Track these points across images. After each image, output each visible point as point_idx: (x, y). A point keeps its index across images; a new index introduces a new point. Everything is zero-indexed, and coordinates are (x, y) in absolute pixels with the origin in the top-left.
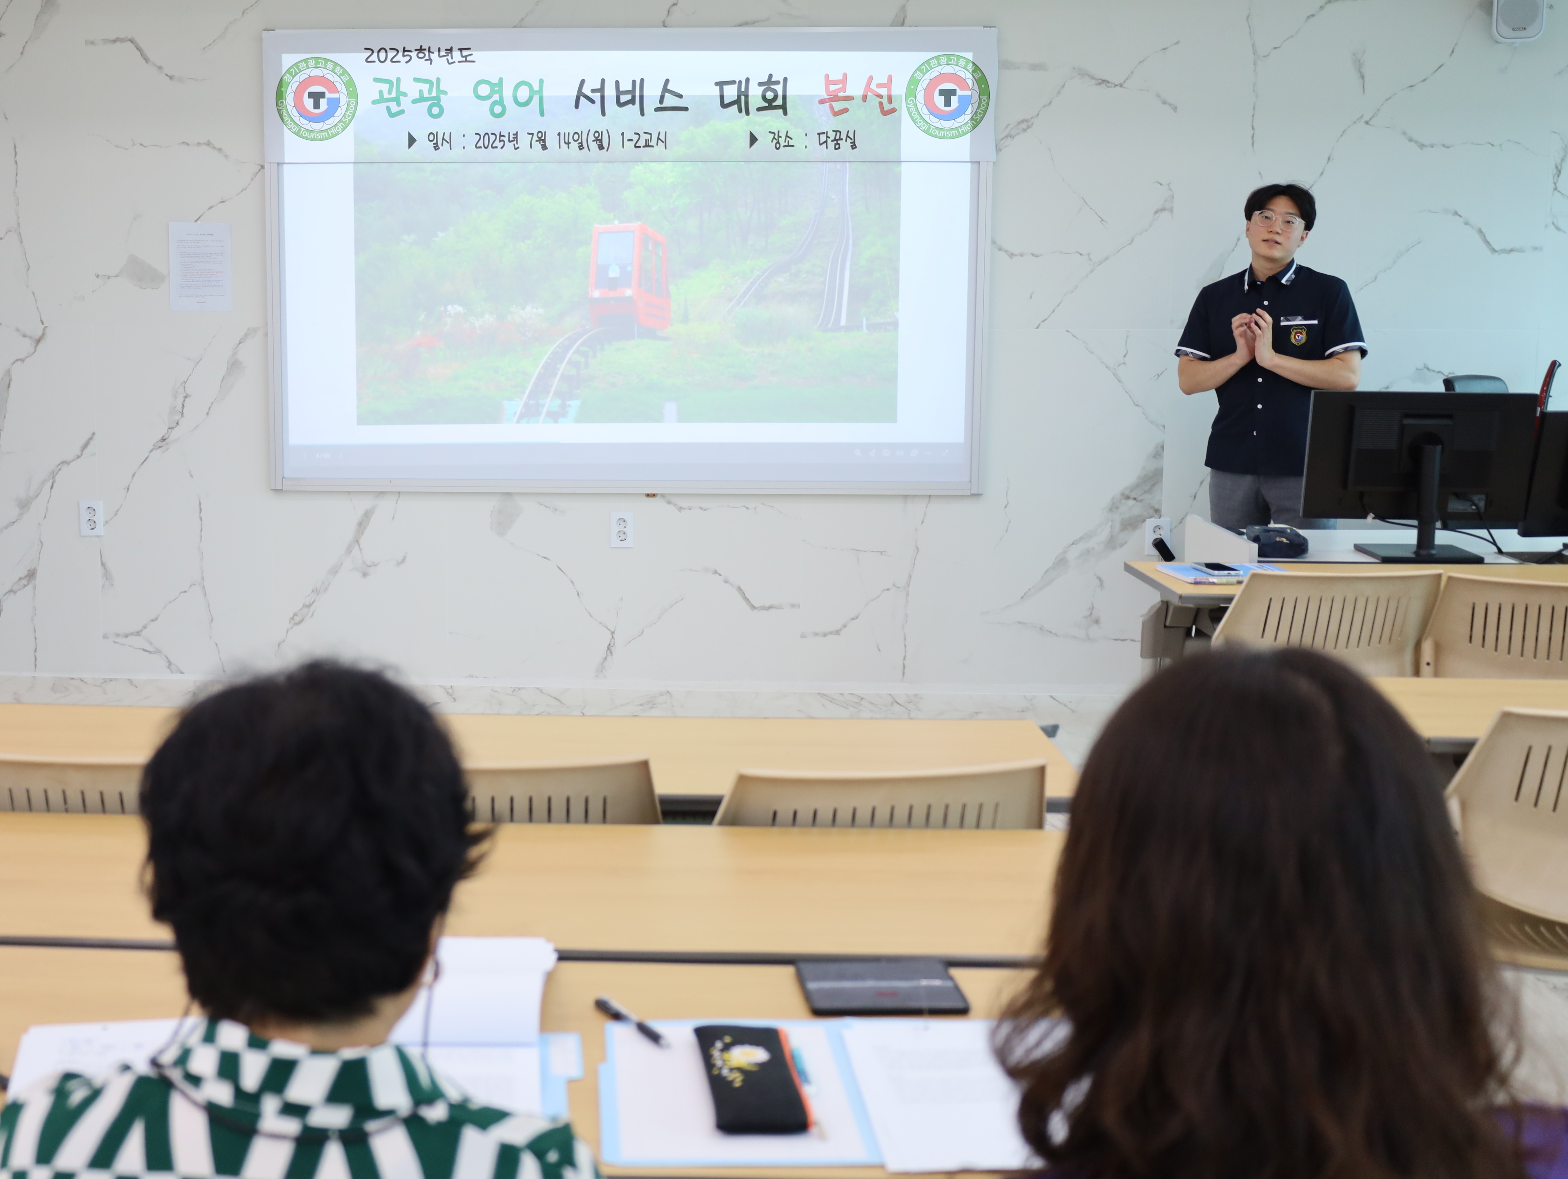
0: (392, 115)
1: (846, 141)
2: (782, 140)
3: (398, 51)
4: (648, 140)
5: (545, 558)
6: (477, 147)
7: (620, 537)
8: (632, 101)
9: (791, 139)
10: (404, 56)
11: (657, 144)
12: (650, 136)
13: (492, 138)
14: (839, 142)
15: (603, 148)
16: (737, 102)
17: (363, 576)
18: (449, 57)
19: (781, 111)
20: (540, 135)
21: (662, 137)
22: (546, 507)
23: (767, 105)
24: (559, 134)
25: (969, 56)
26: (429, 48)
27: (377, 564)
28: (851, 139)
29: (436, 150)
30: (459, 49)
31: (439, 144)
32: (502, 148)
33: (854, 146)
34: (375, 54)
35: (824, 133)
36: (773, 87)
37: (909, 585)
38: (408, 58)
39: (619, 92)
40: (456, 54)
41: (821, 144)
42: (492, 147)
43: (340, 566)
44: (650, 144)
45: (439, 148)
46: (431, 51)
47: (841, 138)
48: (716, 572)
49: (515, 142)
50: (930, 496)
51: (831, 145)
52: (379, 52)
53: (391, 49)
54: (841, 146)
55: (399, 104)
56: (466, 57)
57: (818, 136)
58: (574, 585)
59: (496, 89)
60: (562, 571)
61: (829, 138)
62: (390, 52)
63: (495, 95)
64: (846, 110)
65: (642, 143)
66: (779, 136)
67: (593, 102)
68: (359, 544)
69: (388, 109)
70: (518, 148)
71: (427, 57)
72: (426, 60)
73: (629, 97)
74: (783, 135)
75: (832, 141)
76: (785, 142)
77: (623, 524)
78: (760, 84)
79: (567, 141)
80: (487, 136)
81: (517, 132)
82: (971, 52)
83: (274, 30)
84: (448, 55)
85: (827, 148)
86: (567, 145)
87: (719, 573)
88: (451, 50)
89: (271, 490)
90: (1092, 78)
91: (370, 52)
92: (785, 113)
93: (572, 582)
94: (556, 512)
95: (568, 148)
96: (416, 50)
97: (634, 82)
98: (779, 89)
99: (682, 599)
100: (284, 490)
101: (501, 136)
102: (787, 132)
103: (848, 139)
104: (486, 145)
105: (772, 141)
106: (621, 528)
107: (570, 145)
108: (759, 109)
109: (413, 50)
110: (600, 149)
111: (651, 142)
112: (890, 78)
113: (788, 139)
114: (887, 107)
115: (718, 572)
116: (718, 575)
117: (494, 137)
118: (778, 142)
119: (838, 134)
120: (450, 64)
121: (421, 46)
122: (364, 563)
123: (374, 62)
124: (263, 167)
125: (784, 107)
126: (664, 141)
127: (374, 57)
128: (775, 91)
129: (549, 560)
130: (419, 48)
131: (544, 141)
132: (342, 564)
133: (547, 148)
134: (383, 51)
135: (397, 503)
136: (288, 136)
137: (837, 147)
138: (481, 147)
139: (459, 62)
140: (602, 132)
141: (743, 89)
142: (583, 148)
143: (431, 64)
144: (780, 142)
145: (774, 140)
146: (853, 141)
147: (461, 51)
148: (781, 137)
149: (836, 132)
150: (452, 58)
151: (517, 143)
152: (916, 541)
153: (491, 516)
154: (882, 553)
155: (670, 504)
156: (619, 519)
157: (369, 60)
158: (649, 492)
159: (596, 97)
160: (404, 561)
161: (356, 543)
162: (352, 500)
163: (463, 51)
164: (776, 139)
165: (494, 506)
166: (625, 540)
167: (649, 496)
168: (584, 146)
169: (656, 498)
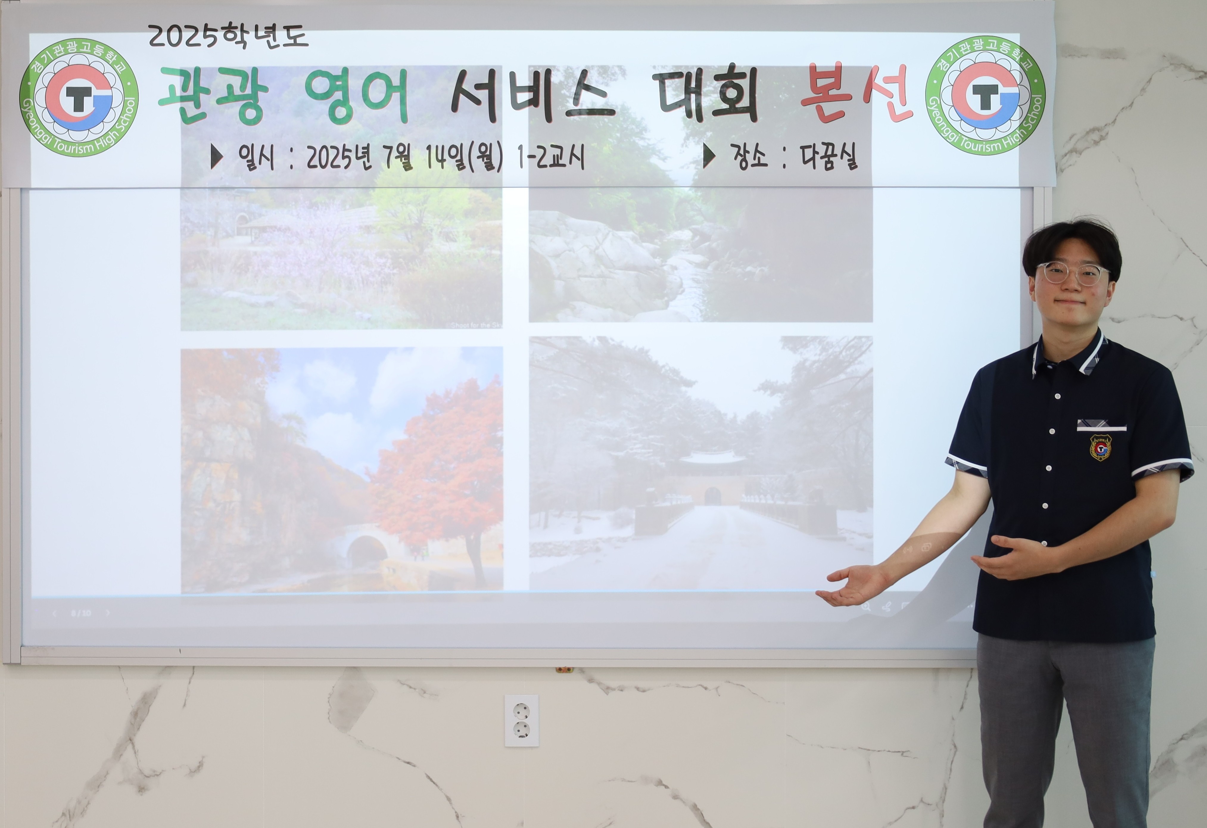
0: (188, 121)
1: (842, 158)
2: (750, 157)
3: (197, 30)
4: (558, 155)
5: (408, 763)
6: (310, 166)
7: (519, 731)
8: (534, 101)
9: (763, 155)
10: (205, 37)
11: (571, 163)
12: (559, 150)
13: (332, 153)
14: (832, 159)
15: (493, 168)
16: (685, 103)
17: (139, 791)
18: (271, 39)
19: (748, 115)
20: (401, 149)
21: (578, 152)
22: (410, 687)
23: (725, 106)
24: (429, 148)
25: (1015, 38)
26: (242, 25)
27: (160, 774)
28: (849, 155)
29: (251, 170)
30: (285, 27)
31: (255, 162)
32: (346, 167)
33: (853, 165)
34: (164, 34)
35: (809, 147)
36: (736, 81)
37: (944, 801)
38: (211, 40)
39: (515, 89)
40: (281, 35)
41: (805, 162)
42: (333, 166)
43: (105, 777)
44: (561, 162)
45: (255, 168)
46: (245, 29)
47: (835, 153)
48: (660, 783)
49: (365, 159)
51: (820, 163)
52: (169, 31)
53: (186, 27)
54: (834, 165)
55: (198, 105)
56: (295, 38)
57: (801, 150)
58: (451, 803)
59: (338, 83)
60: (434, 783)
61: (818, 153)
62: (184, 31)
63: (336, 92)
64: (840, 115)
65: (548, 160)
66: (746, 151)
67: (478, 102)
68: (133, 744)
69: (183, 111)
70: (370, 167)
71: (239, 39)
72: (237, 43)
73: (529, 95)
74: (751, 148)
75: (822, 158)
76: (754, 159)
77: (523, 712)
78: (717, 78)
79: (440, 158)
80: (324, 150)
81: (368, 145)
82: (1018, 32)
84: (269, 36)
85: (814, 168)
86: (440, 164)
87: (666, 784)
88: (272, 29)
89: (4, 664)
90: (1191, 69)
91: (155, 32)
92: (754, 118)
93: (449, 799)
94: (425, 695)
95: (443, 167)
96: (223, 28)
97: (536, 74)
98: (745, 83)
99: (611, 824)
100: (22, 664)
101: (345, 150)
102: (757, 144)
103: (845, 155)
104: (323, 163)
105: (736, 159)
106: (521, 718)
107: (445, 163)
108: (717, 113)
109: (219, 28)
110: (488, 170)
111: (561, 159)
112: (903, 68)
113: (758, 155)
114: (900, 110)
115: (664, 783)
116: (664, 787)
117: (335, 151)
118: (744, 160)
119: (830, 147)
120: (271, 47)
121: (231, 23)
122: (141, 772)
123: (163, 45)
124: (2, 195)
125: (752, 110)
126: (580, 158)
127: (163, 38)
128: (740, 89)
129: (414, 766)
130: (227, 25)
131: (407, 157)
132: (107, 773)
133: (411, 168)
134: (175, 29)
135: (190, 683)
136: (37, 150)
137: (828, 165)
138: (315, 166)
139: (285, 45)
140: (491, 144)
142: (464, 168)
143: (244, 48)
144: (747, 159)
145: (739, 156)
146: (852, 157)
147: (288, 31)
148: (748, 152)
149: (827, 145)
150: (275, 40)
151: (368, 161)
152: (953, 735)
153: (329, 702)
154: (903, 752)
155: (592, 682)
156: (518, 705)
157: (155, 42)
158: (562, 666)
159: (483, 95)
160: (200, 768)
161: (130, 741)
162: (123, 679)
163: (290, 29)
164: (741, 155)
165: (333, 687)
166: (527, 735)
167: (562, 671)
168: (465, 165)
169: (572, 673)
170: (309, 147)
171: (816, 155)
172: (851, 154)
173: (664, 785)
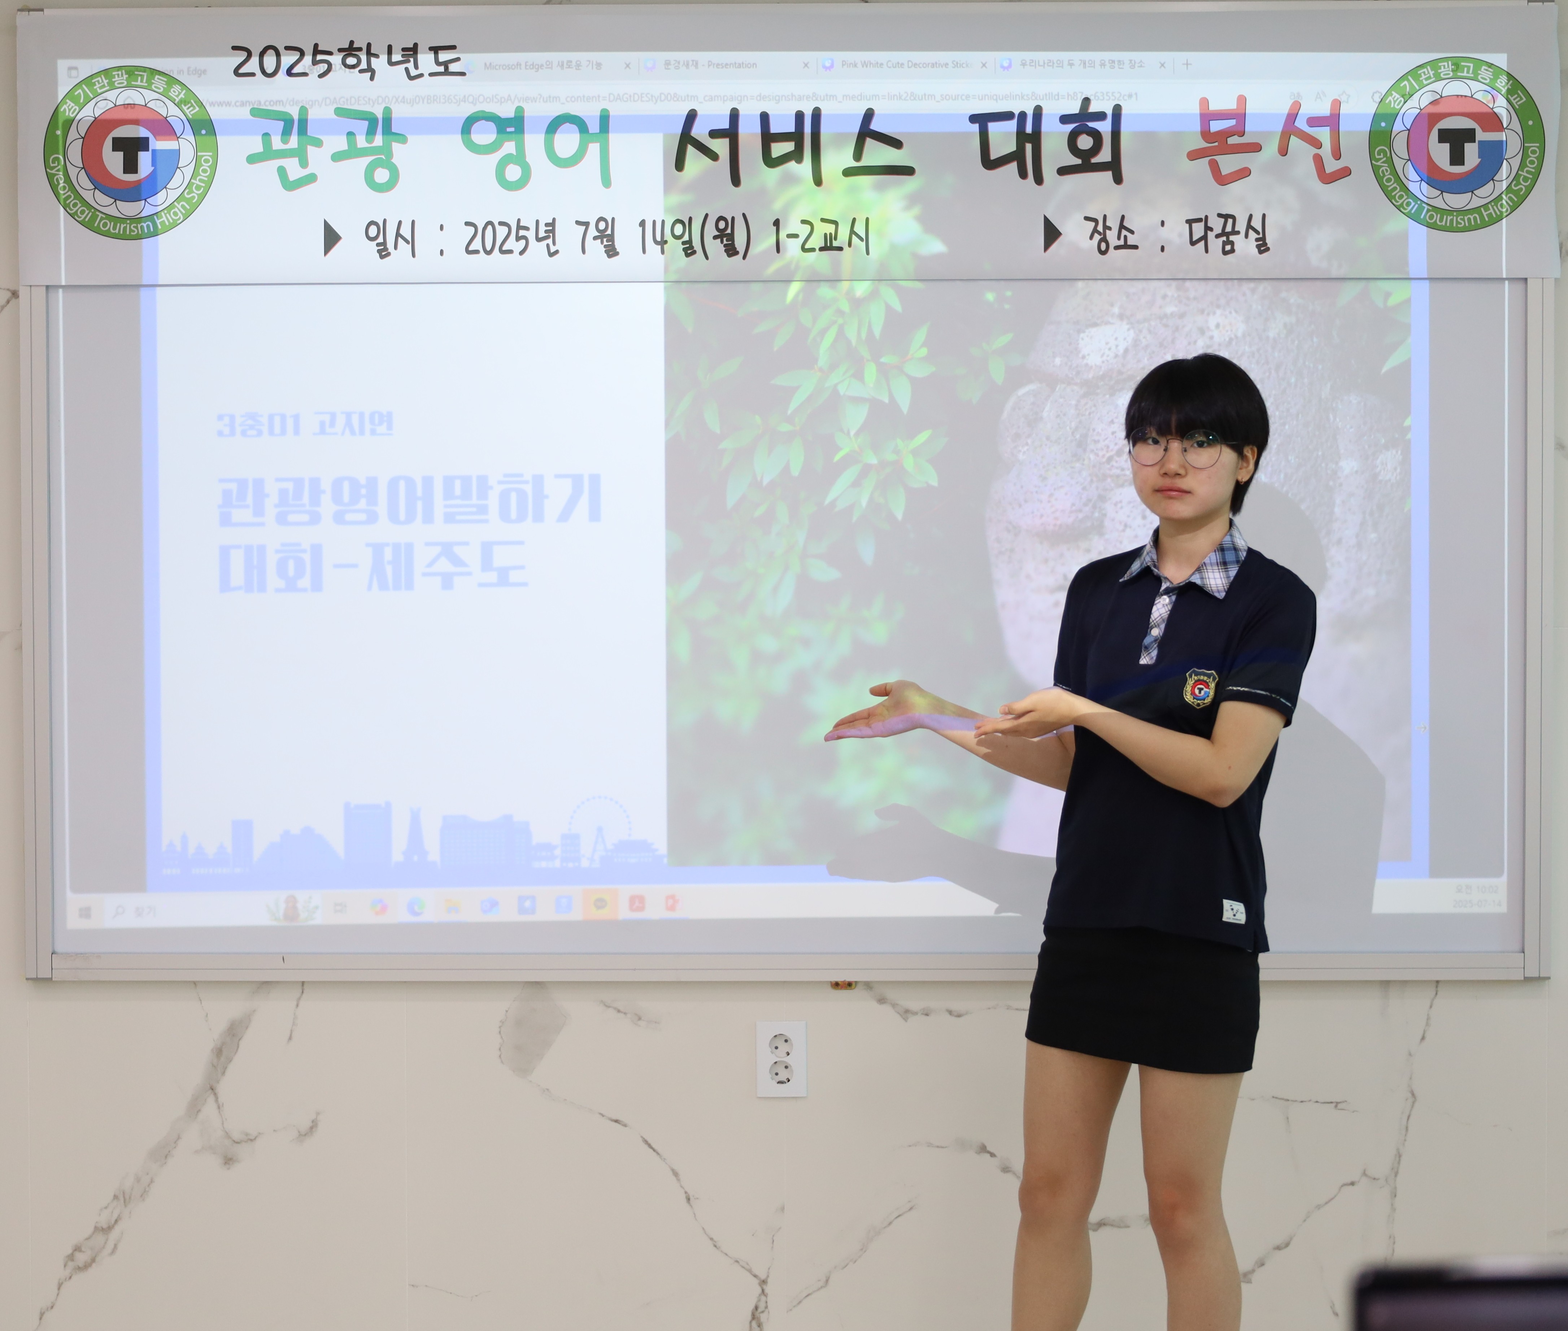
0: (290, 186)
1: (1247, 236)
2: (1112, 236)
3: (302, 54)
4: (831, 234)
5: (616, 1121)
6: (468, 252)
7: (777, 1074)
8: (797, 155)
9: (1132, 232)
10: (315, 63)
11: (850, 245)
12: (834, 226)
13: (502, 232)
14: (1232, 238)
15: (737, 253)
16: (1017, 156)
17: (226, 1163)
18: (410, 66)
19: (1109, 174)
20: (602, 225)
21: (860, 229)
22: (619, 1011)
23: (1076, 161)
24: (642, 224)
25: (1500, 59)
26: (369, 45)
27: (255, 1139)
28: (1257, 232)
29: (382, 257)
30: (431, 49)
31: (388, 246)
32: (522, 253)
33: (1263, 247)
34: (255, 60)
35: (1199, 220)
36: (1091, 124)
37: (1396, 1174)
38: (323, 68)
39: (768, 138)
40: (426, 60)
41: (1193, 243)
42: (502, 252)
43: (175, 1142)
44: (835, 244)
45: (389, 254)
46: (372, 52)
47: (1236, 229)
48: (983, 1149)
49: (550, 241)
50: (1438, 982)
51: (1216, 244)
52: (262, 54)
53: (287, 48)
54: (1236, 247)
55: (304, 164)
56: (446, 64)
57: (1187, 225)
58: (678, 1180)
59: (509, 130)
60: (654, 1150)
61: (1211, 229)
62: (285, 55)
63: (506, 144)
64: (1244, 173)
65: (816, 241)
66: (1106, 228)
67: (714, 157)
68: (215, 1094)
69: (282, 172)
70: (557, 252)
71: (364, 65)
72: (361, 71)
73: (789, 147)
75: (1218, 236)
76: (1119, 238)
77: (784, 1047)
79: (659, 238)
80: (490, 228)
81: (554, 220)
82: (1505, 52)
83: (42, 10)
84: (409, 61)
85: (1207, 251)
86: (659, 247)
87: (992, 1150)
88: (412, 51)
89: (27, 979)
91: (241, 56)
92: (1118, 179)
93: (675, 1174)
94: (640, 1023)
95: (663, 252)
96: (340, 50)
97: (799, 116)
98: (1104, 127)
99: (911, 1209)
100: (53, 980)
101: (519, 227)
102: (1123, 217)
103: (1251, 232)
104: (488, 247)
105: (1091, 237)
106: (780, 1056)
107: (666, 247)
108: (1063, 171)
110: (729, 256)
111: (836, 239)
112: (1337, 105)
113: (1124, 232)
114: (1332, 165)
115: (989, 1149)
116: (989, 1155)
117: (506, 229)
118: (1104, 239)
119: (1230, 221)
120: (411, 78)
121: (352, 43)
122: (227, 1135)
123: (253, 75)
124: (15, 294)
125: (1114, 167)
126: (864, 237)
127: (253, 65)
128: (1096, 136)
129: (625, 1125)
130: (347, 46)
131: (611, 238)
132: (179, 1138)
133: (617, 254)
134: (271, 52)
135: (297, 1006)
136: (69, 230)
137: (1227, 248)
138: (476, 252)
139: (431, 75)
140: (733, 219)
141: (1029, 129)
142: (694, 252)
143: (372, 78)
144: (1108, 238)
145: (1096, 235)
146: (1261, 236)
147: (436, 53)
148: (1110, 229)
149: (1226, 217)
150: (416, 67)
151: (554, 243)
152: (1411, 1079)
153: (500, 1032)
154: (1337, 1103)
155: (883, 1003)
156: (776, 1036)
157: (241, 71)
158: (840, 979)
159: (721, 146)
160: (314, 1130)
161: (211, 1091)
162: (201, 1000)
163: (439, 52)
164: (1099, 233)
165: (507, 1011)
166: (789, 1081)
167: (840, 987)
168: (695, 249)
169: (854, 990)
170: (468, 224)
171: (1209, 232)
172: (1260, 230)
173: (989, 1152)
